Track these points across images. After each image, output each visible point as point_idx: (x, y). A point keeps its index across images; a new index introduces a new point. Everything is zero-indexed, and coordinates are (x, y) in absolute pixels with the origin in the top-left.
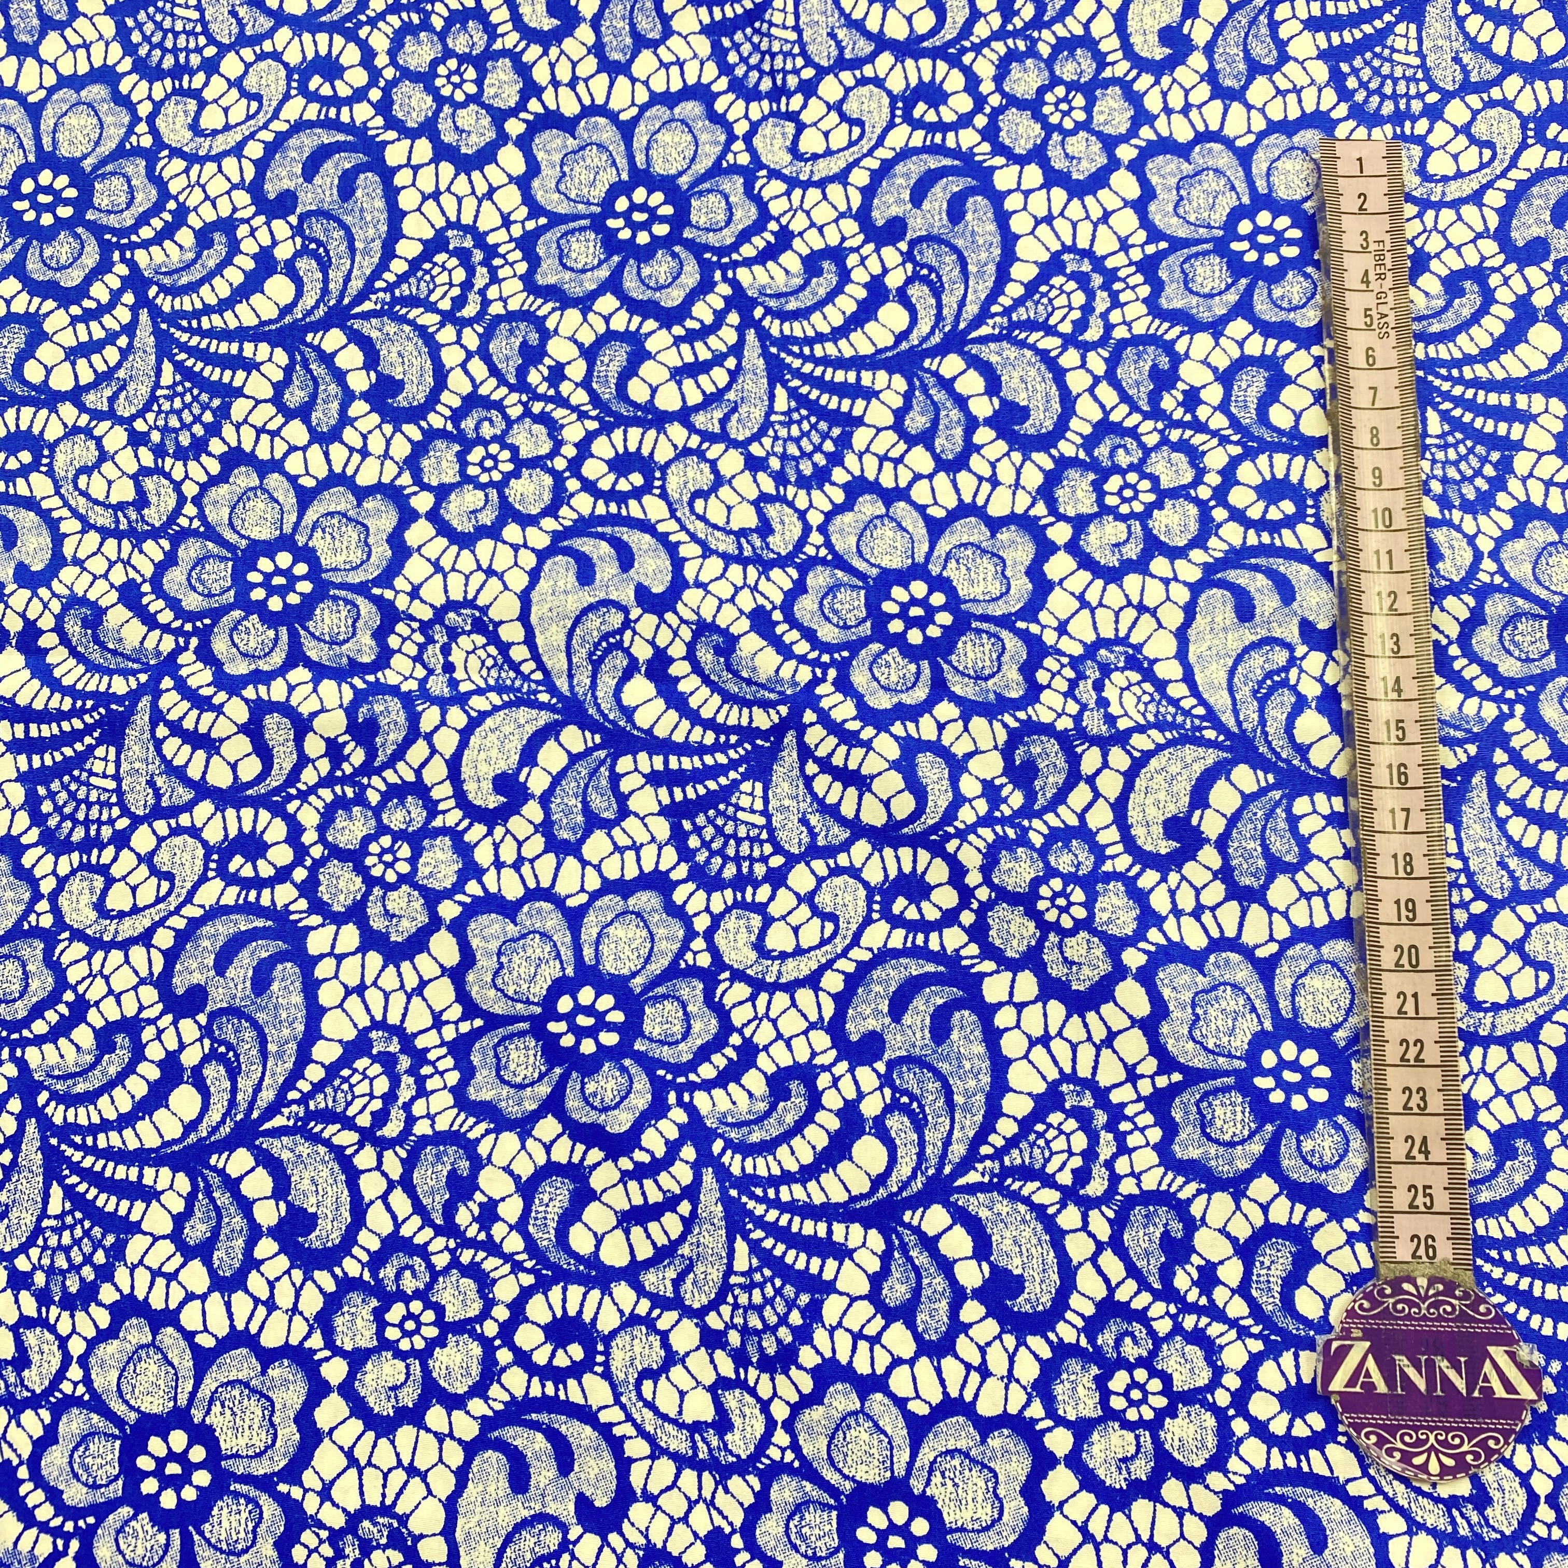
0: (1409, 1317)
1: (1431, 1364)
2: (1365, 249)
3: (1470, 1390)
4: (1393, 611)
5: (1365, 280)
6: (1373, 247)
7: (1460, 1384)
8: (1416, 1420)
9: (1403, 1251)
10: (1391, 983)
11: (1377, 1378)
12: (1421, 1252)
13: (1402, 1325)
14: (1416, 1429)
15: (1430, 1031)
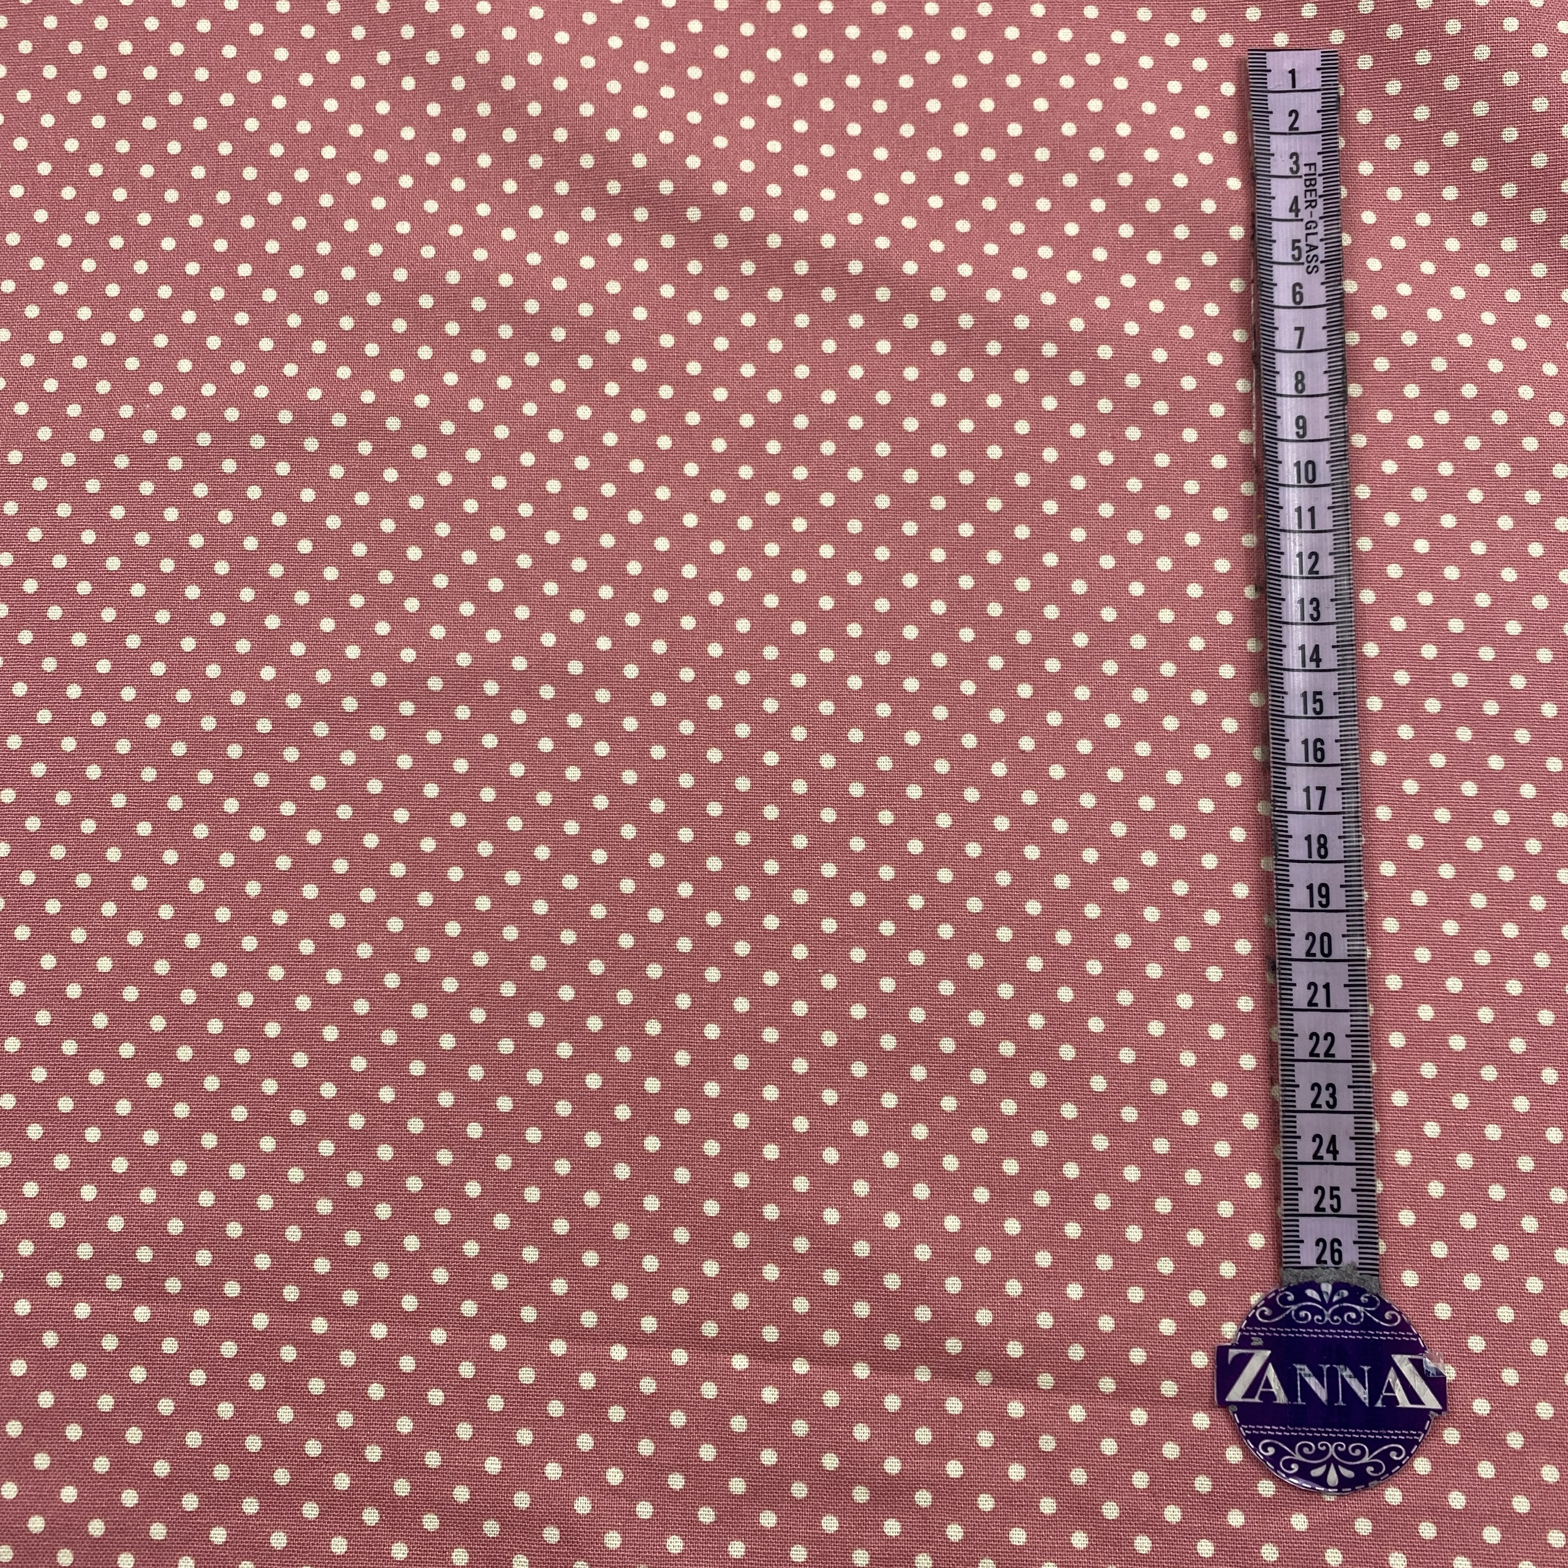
0: (1312, 1324)
1: (1333, 1374)
2: (1294, 174)
3: (1373, 1397)
4: (1314, 574)
5: (1294, 207)
6: (1304, 170)
7: (1363, 1394)
8: (1316, 1431)
9: (1308, 1255)
10: (1302, 974)
11: (1276, 1387)
12: (1327, 1256)
13: (1304, 1334)
14: (1316, 1440)
15: (1341, 1024)
